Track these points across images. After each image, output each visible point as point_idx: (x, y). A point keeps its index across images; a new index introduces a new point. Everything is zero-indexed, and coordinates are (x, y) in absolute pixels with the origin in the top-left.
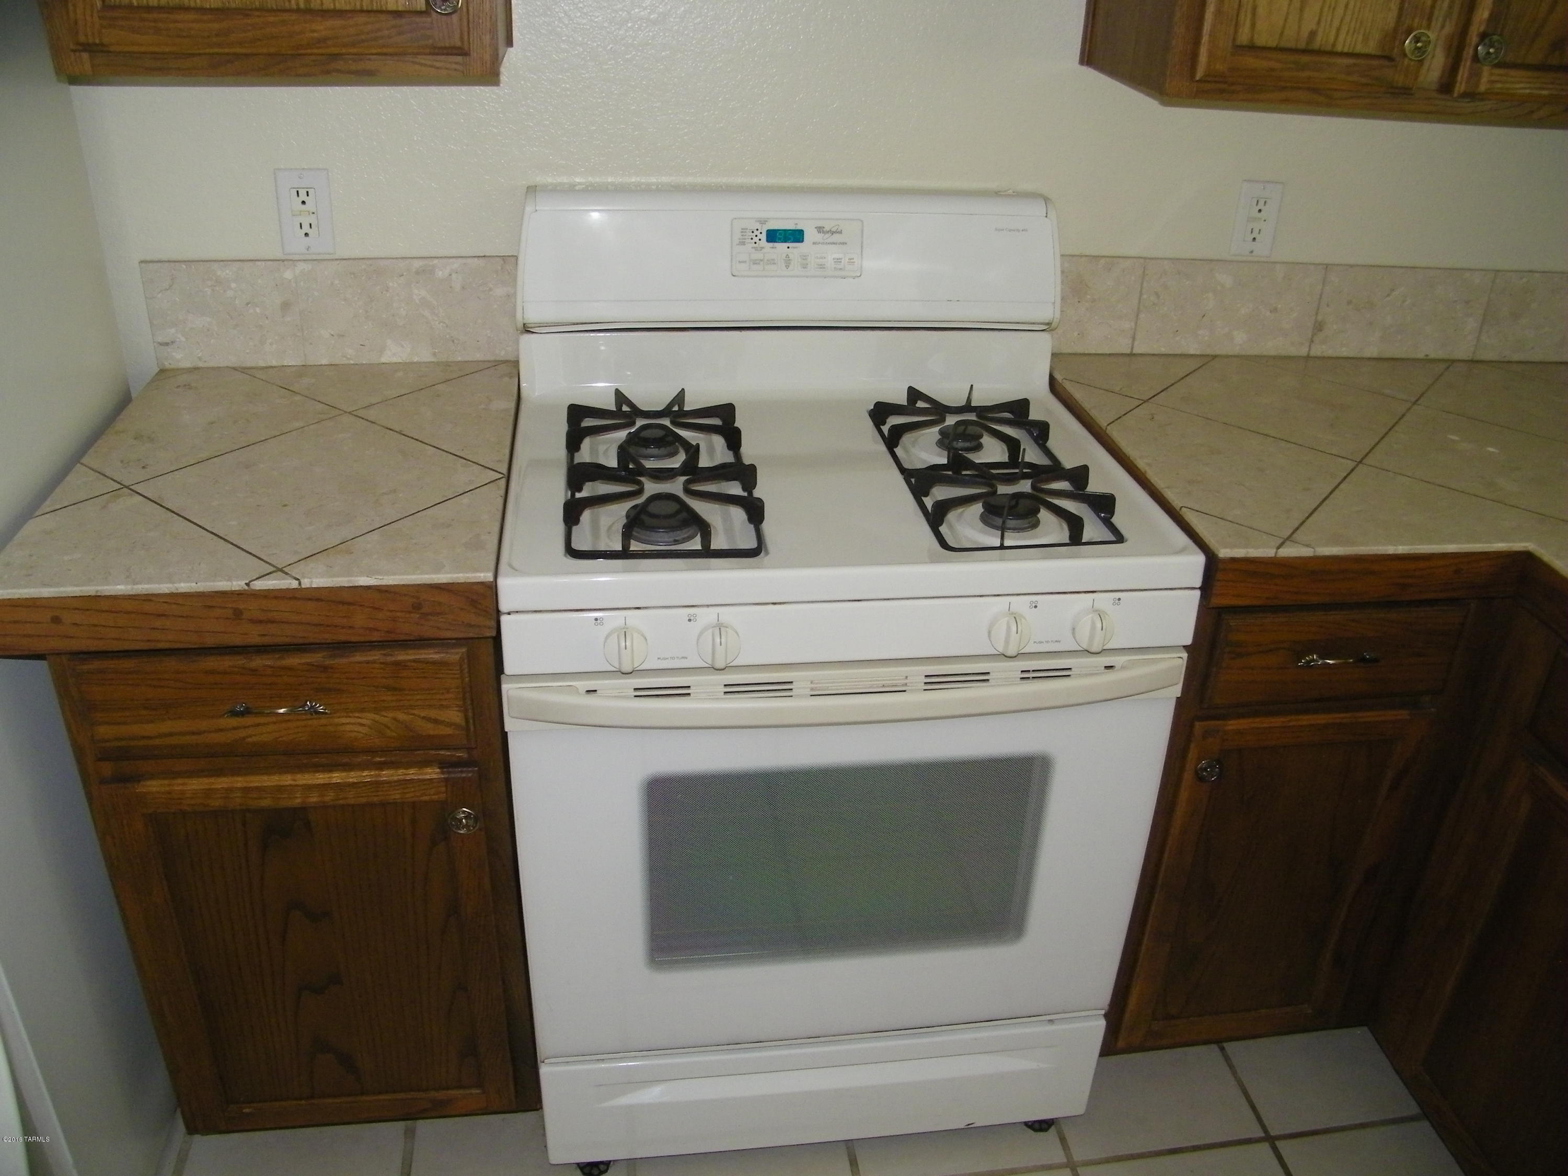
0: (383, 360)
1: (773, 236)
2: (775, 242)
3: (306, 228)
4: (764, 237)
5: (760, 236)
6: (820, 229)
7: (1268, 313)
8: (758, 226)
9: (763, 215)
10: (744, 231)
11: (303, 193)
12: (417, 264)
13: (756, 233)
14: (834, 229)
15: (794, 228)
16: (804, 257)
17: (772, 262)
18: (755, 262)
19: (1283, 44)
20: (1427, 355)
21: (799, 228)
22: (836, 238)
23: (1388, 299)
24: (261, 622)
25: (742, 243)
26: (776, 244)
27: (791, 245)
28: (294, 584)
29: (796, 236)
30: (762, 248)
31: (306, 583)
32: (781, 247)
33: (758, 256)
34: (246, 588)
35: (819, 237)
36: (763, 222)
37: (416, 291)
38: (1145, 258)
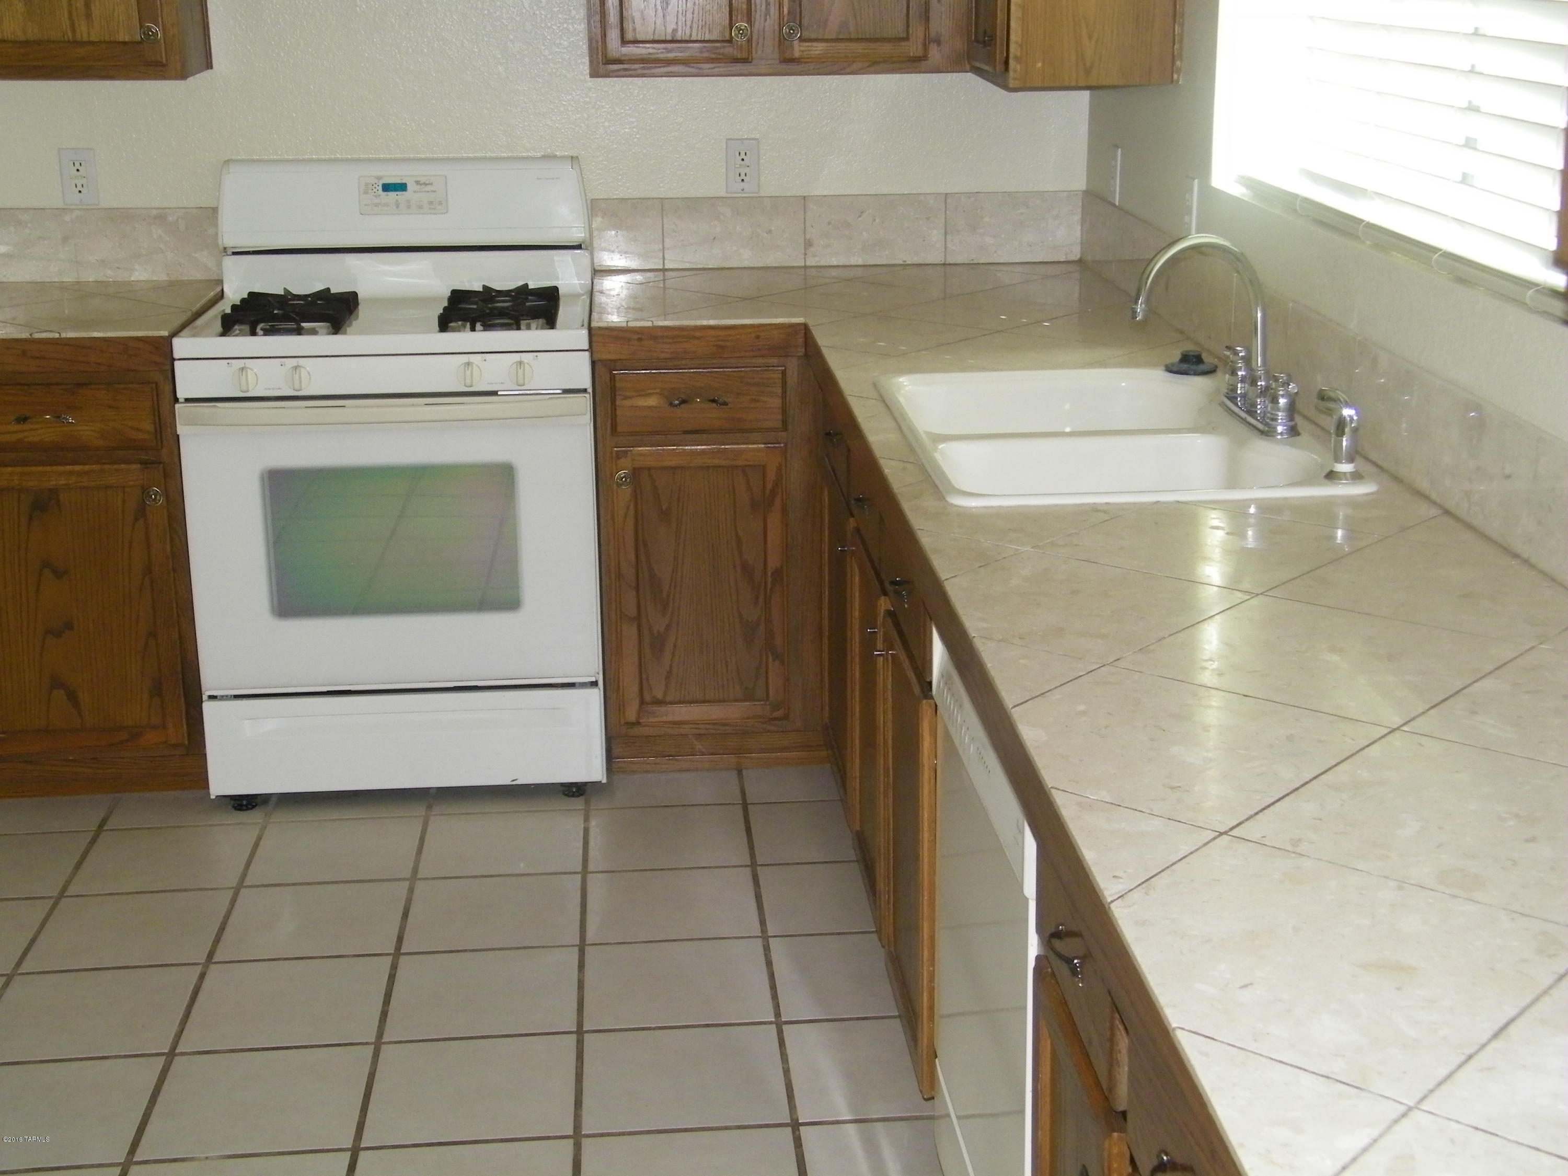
0: (132, 279)
1: (387, 188)
2: (389, 191)
3: (79, 188)
4: (380, 188)
5: (377, 188)
6: (418, 182)
7: (765, 235)
8: (374, 181)
9: (379, 174)
10: (367, 184)
11: (77, 165)
12: (155, 212)
13: (376, 186)
14: (427, 182)
15: (400, 182)
16: (408, 201)
17: (386, 205)
18: (376, 205)
19: (656, 38)
20: (905, 261)
21: (404, 182)
22: (429, 188)
23: (860, 219)
24: (37, 358)
25: (366, 193)
26: (389, 193)
27: (398, 193)
28: (57, 336)
29: (402, 187)
30: (380, 195)
31: (64, 335)
32: (392, 195)
33: (377, 201)
34: (30, 337)
35: (417, 188)
36: (379, 178)
37: (154, 231)
38: (661, 198)
